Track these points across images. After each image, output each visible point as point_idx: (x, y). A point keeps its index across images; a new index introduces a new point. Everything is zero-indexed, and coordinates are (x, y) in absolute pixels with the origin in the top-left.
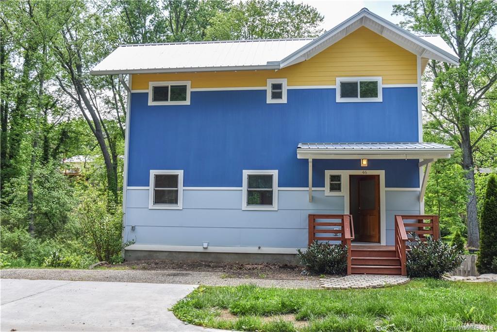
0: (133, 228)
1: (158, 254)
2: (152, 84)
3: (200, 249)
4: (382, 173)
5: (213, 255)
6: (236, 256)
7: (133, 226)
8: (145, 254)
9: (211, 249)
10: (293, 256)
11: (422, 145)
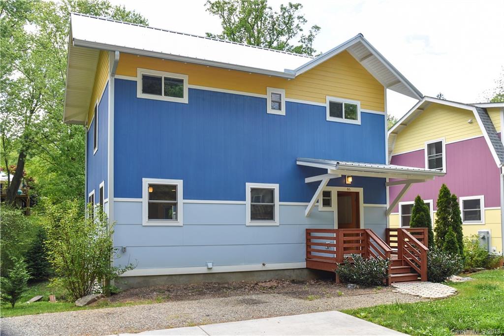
0: (124, 250)
1: (155, 279)
2: (141, 71)
3: (203, 270)
4: (360, 190)
5: (217, 276)
6: (240, 275)
7: (124, 247)
8: (139, 280)
9: (217, 269)
10: (292, 270)
11: (388, 166)
